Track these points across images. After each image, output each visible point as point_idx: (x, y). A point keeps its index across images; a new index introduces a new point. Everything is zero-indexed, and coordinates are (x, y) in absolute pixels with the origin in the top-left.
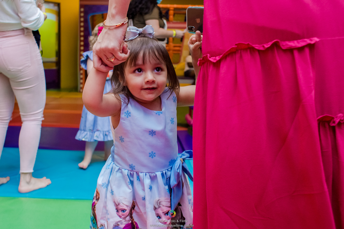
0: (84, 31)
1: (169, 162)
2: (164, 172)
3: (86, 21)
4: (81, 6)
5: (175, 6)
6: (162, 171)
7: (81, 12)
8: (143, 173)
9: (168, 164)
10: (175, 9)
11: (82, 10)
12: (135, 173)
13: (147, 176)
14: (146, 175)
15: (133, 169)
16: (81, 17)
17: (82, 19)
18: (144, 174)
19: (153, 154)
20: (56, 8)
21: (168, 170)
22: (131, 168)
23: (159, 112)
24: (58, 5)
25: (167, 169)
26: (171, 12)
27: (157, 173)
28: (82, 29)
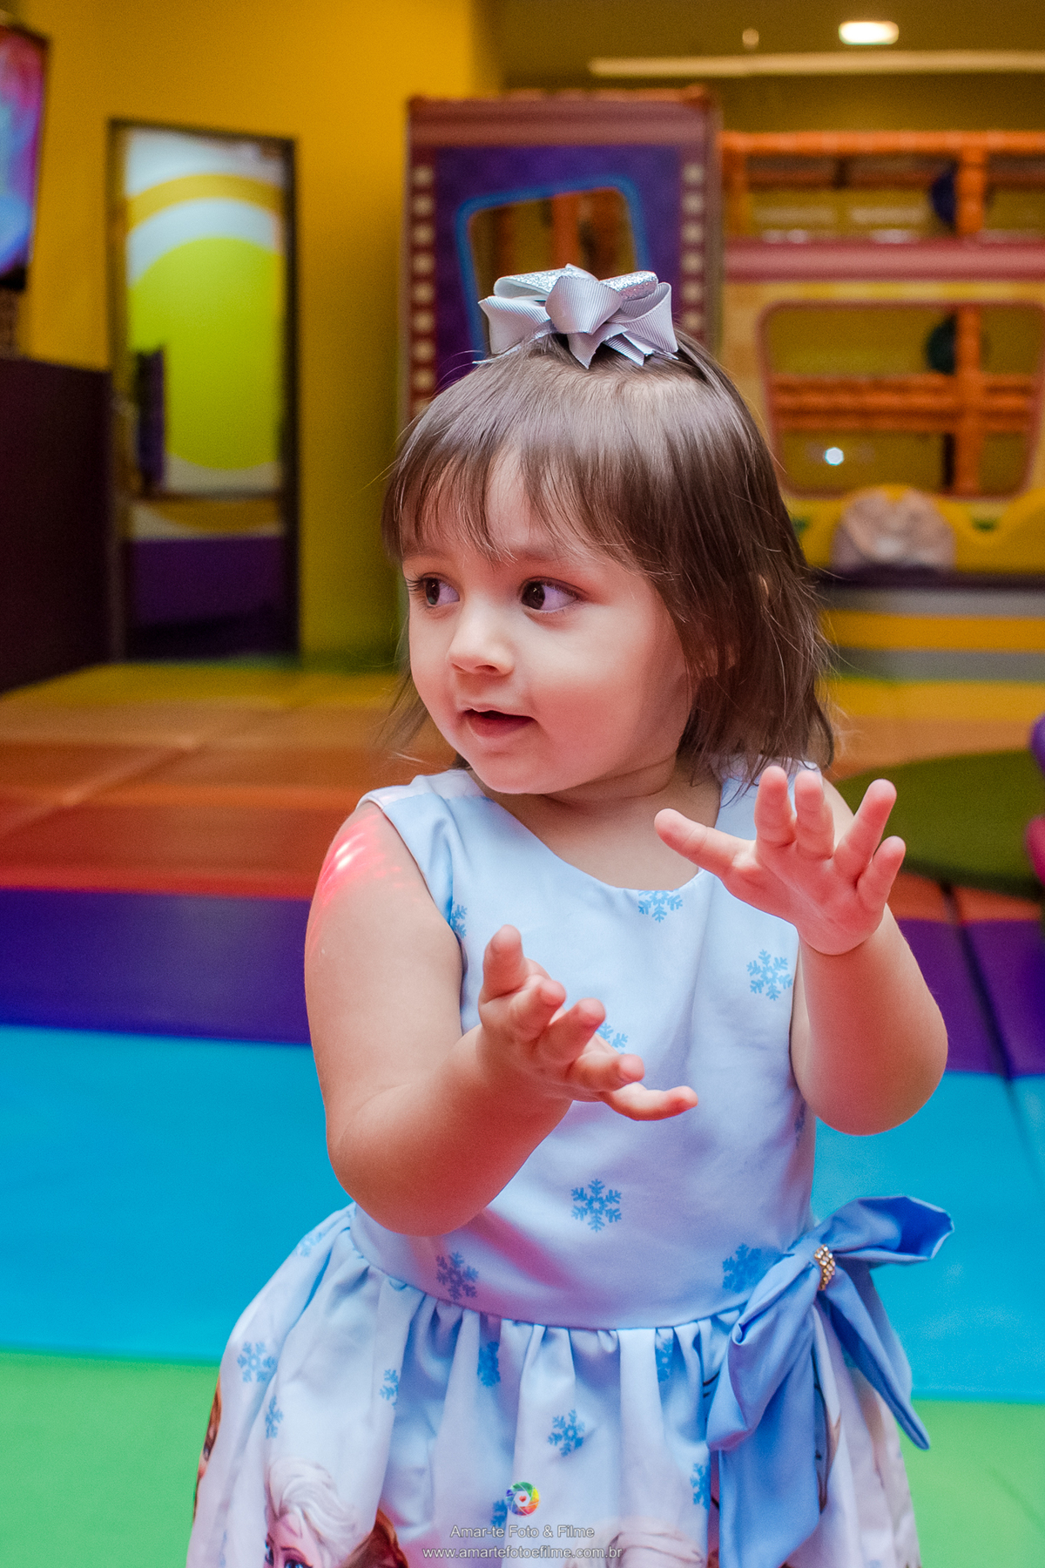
0: (436, 307)
1: (728, 1264)
2: (686, 1335)
3: (444, 247)
4: (419, 155)
5: (997, 139)
6: (673, 1327)
7: (415, 191)
8: (527, 1328)
9: (717, 1275)
10: (997, 160)
11: (424, 176)
12: (471, 1324)
13: (553, 1347)
14: (546, 1338)
15: (462, 1291)
16: (414, 220)
17: (424, 235)
18: (539, 1330)
19: (601, 1200)
20: (269, 172)
21: (714, 1319)
22: (449, 1285)
23: (660, 895)
24: (284, 150)
25: (710, 1312)
26: (971, 180)
27: (625, 1335)
28: (424, 293)
